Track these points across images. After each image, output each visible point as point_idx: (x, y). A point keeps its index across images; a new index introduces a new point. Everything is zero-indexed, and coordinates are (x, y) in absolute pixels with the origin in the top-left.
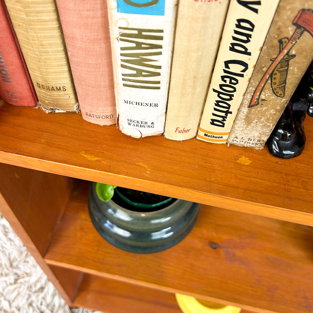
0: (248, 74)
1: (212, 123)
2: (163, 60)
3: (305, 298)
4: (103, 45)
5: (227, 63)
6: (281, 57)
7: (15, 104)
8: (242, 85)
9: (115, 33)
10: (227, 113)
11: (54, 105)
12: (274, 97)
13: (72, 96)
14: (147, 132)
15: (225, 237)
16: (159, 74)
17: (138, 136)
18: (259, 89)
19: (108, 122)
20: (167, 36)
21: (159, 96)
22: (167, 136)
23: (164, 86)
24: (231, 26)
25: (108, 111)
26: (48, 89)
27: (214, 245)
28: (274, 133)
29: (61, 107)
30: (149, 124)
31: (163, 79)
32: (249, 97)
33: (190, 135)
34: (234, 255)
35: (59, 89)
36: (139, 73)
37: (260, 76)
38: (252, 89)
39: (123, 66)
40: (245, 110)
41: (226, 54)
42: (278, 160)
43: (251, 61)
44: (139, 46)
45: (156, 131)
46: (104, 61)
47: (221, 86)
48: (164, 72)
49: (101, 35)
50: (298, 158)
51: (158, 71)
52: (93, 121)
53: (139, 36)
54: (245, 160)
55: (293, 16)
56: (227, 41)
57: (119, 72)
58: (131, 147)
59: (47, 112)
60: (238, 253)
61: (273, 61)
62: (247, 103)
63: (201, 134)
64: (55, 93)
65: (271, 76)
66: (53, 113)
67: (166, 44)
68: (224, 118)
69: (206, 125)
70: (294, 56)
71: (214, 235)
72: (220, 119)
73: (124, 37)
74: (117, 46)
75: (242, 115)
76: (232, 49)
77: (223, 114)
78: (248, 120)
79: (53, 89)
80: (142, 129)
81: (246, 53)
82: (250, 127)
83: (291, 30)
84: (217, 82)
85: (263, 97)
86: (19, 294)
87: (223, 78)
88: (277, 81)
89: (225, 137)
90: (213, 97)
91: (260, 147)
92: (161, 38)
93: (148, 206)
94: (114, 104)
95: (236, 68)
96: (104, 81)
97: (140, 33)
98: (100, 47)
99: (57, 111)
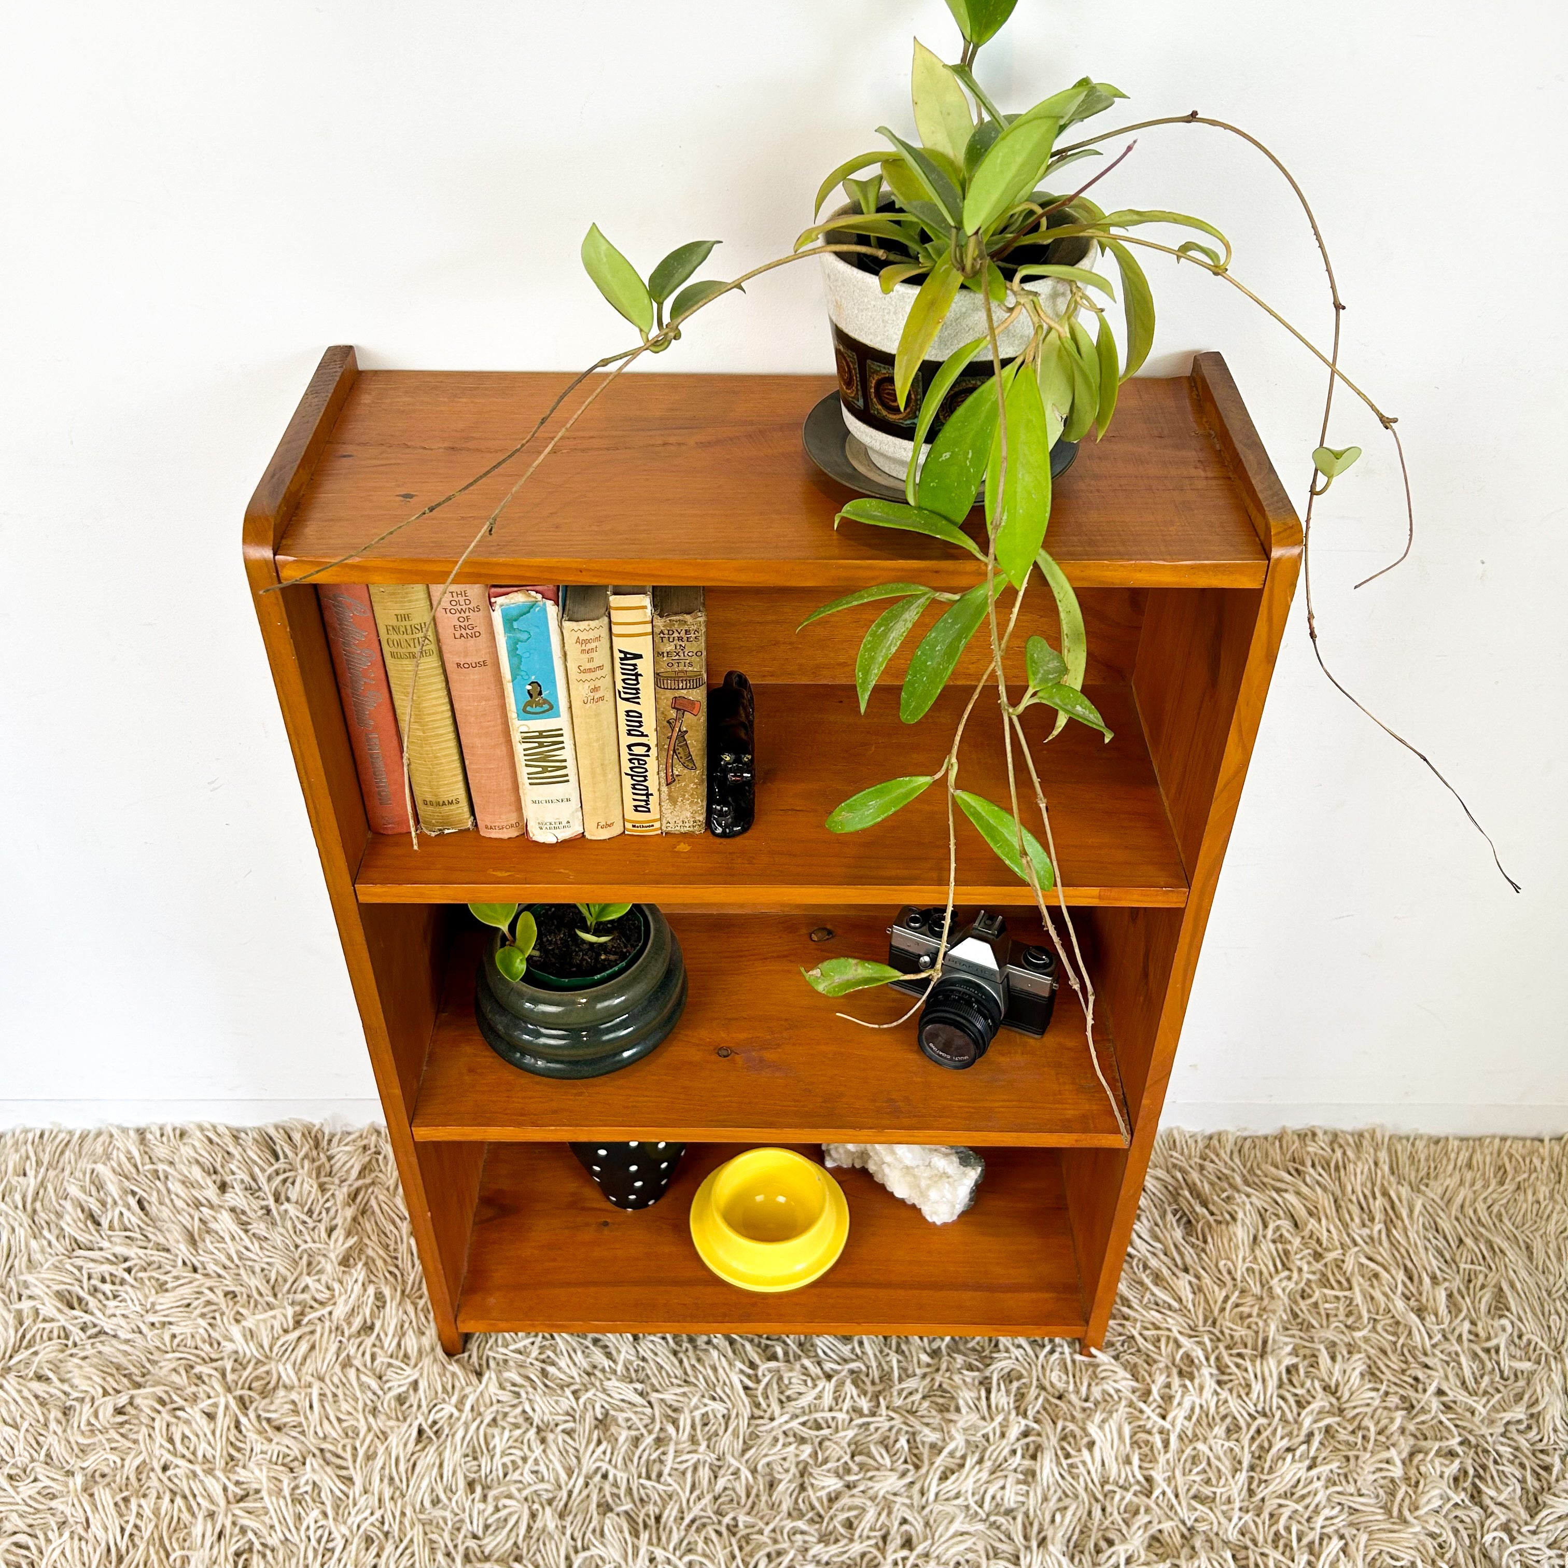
0: (654, 752)
1: (636, 810)
2: (567, 753)
3: (891, 1100)
4: (504, 749)
5: (629, 747)
6: (675, 735)
7: (390, 832)
8: (652, 764)
9: (516, 737)
10: (647, 795)
11: (443, 824)
12: (686, 771)
13: (466, 809)
14: (565, 834)
15: (743, 1036)
16: (565, 767)
17: (553, 840)
18: (668, 767)
19: (513, 833)
20: (567, 732)
21: (570, 789)
22: (588, 836)
23: (573, 778)
24: (622, 717)
25: (513, 818)
26: (438, 804)
27: (724, 1052)
28: (710, 812)
29: (450, 824)
30: (564, 823)
31: (571, 770)
32: (663, 774)
33: (616, 830)
34: (761, 1060)
35: (451, 803)
36: (545, 769)
37: (665, 754)
38: (663, 767)
39: (527, 765)
40: (665, 789)
41: (626, 740)
42: (722, 840)
43: (652, 741)
44: (541, 745)
45: (574, 830)
46: (506, 763)
47: (631, 768)
48: (570, 764)
49: (502, 740)
50: (746, 835)
51: (564, 764)
52: (494, 834)
53: (541, 736)
54: (683, 847)
55: (669, 703)
56: (623, 729)
57: (523, 772)
58: (546, 855)
59: (433, 834)
60: (769, 1055)
61: (670, 738)
62: (663, 781)
63: (629, 826)
64: (446, 808)
65: (674, 751)
66: (441, 835)
67: (567, 739)
68: (647, 801)
69: (631, 814)
70: (686, 732)
71: (722, 1036)
72: (643, 803)
73: (526, 740)
74: (519, 749)
75: (665, 796)
76: (629, 734)
77: (644, 798)
78: (673, 800)
79: (444, 804)
80: (556, 832)
81: (643, 735)
82: (677, 808)
83: (673, 713)
84: (626, 766)
85: (676, 773)
86: (313, 1347)
87: (630, 760)
88: (682, 755)
89: (657, 825)
90: (628, 782)
91: (699, 830)
92: (562, 735)
93: (589, 979)
94: (519, 809)
95: (641, 750)
96: (507, 784)
97: (541, 734)
98: (502, 751)
99: (446, 831)
